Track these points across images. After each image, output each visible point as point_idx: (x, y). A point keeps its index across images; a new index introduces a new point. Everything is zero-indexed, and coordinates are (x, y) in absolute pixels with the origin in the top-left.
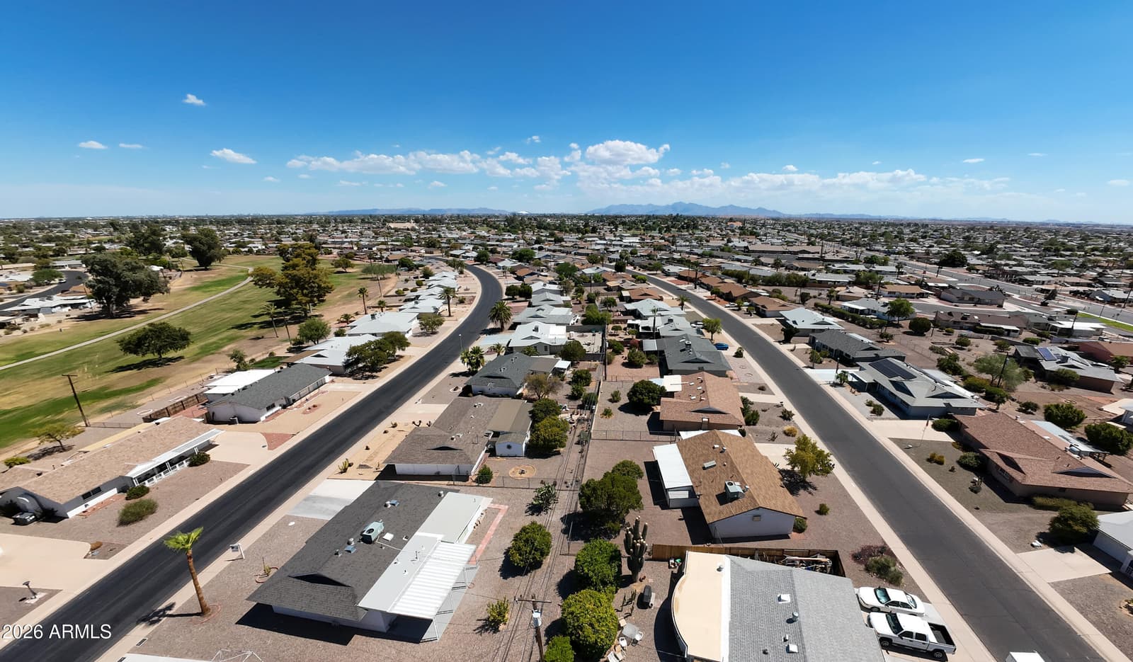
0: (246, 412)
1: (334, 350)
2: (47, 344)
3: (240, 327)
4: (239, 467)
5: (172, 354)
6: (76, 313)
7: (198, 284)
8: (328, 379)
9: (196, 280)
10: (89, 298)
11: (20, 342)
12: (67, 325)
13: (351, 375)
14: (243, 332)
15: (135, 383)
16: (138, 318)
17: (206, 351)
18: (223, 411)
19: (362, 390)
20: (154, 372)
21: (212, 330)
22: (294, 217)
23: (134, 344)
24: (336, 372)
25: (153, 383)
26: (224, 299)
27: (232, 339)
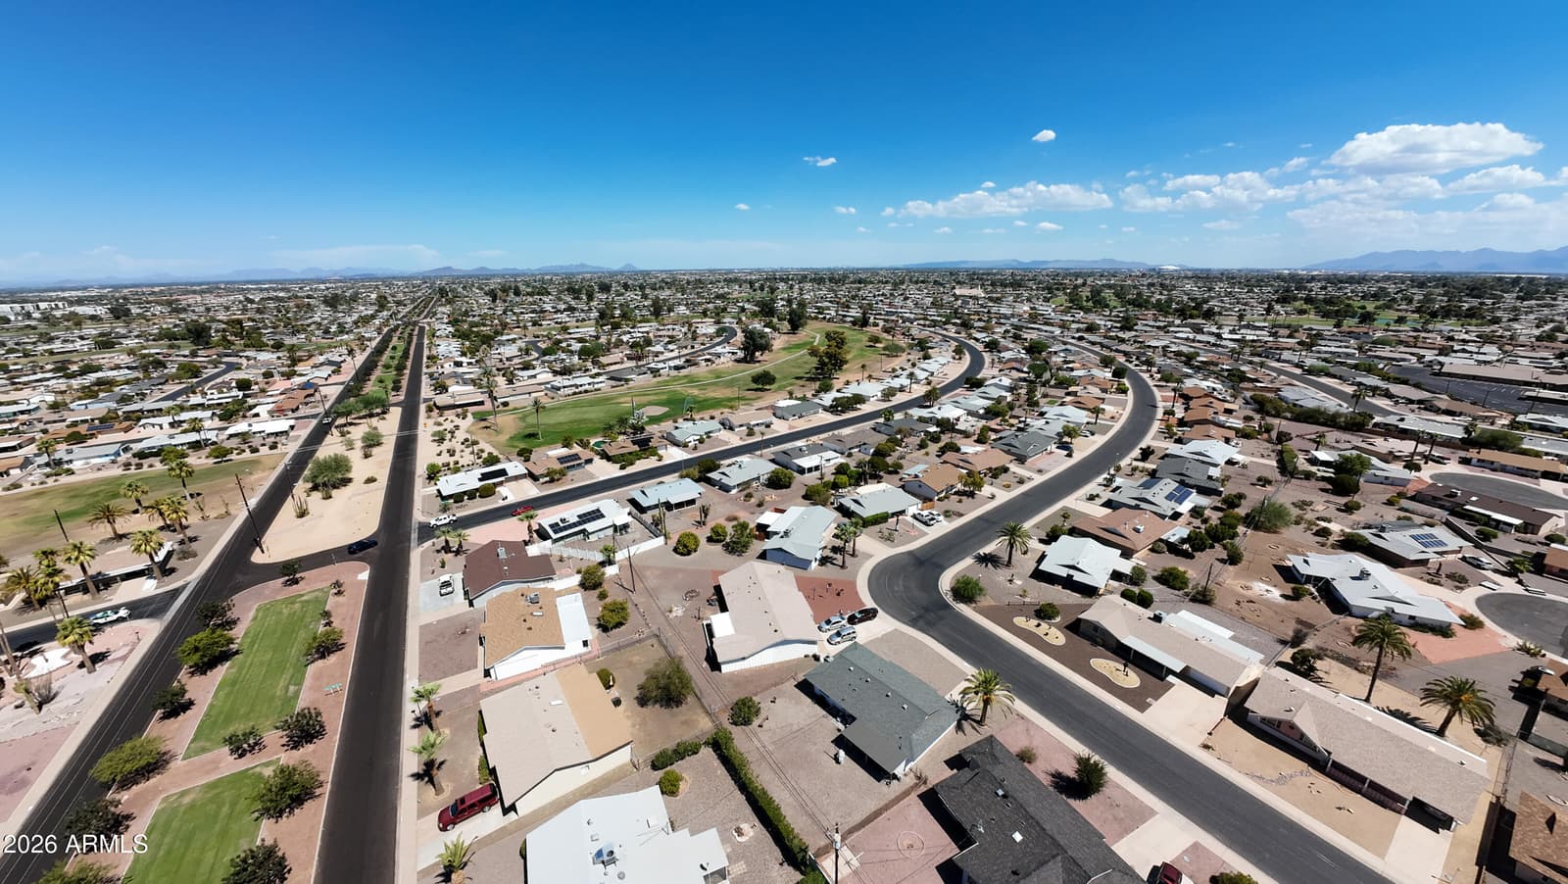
0: (786, 416)
1: (828, 399)
2: (727, 373)
3: (797, 378)
4: (778, 432)
5: (767, 387)
6: (734, 357)
7: (786, 345)
8: (820, 411)
9: (787, 342)
10: (739, 349)
11: (715, 370)
12: (731, 363)
13: (831, 412)
14: (798, 382)
15: (753, 397)
16: (757, 364)
17: (780, 388)
18: (779, 413)
19: (831, 418)
20: (760, 394)
21: (785, 378)
22: (874, 272)
23: (756, 379)
24: (826, 409)
25: (759, 398)
26: (797, 358)
27: (792, 385)
